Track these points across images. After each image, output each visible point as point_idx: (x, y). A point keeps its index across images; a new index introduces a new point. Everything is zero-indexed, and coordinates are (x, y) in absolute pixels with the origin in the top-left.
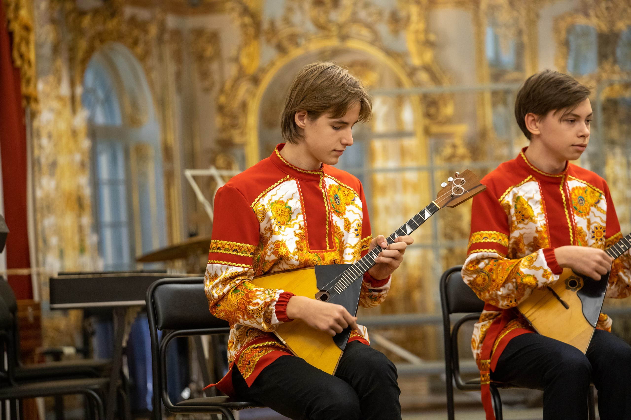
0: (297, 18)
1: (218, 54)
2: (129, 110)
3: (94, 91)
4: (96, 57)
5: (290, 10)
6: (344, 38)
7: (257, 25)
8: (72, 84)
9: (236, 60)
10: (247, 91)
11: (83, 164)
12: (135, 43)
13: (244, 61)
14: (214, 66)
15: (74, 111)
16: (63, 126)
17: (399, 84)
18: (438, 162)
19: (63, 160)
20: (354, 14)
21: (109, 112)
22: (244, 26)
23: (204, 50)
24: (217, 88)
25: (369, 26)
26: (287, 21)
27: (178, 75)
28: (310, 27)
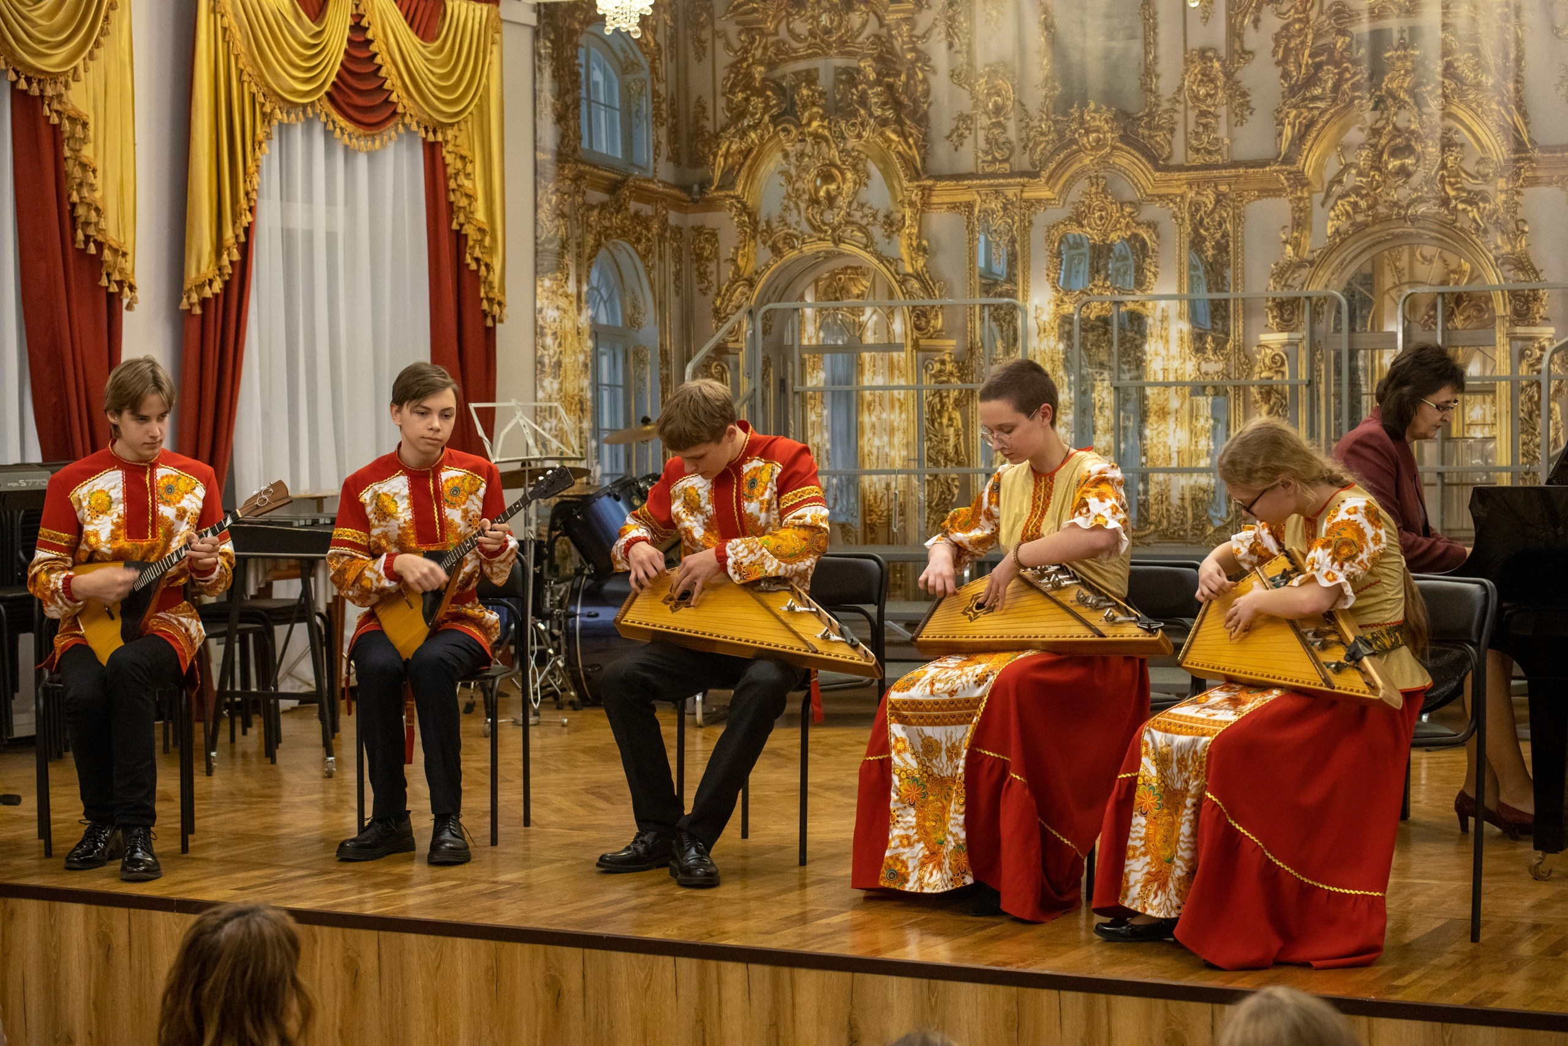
0: (792, 218)
1: (716, 254)
2: (629, 310)
3: (598, 289)
4: (603, 252)
5: (786, 208)
6: (836, 241)
7: (755, 223)
8: (579, 282)
9: (734, 261)
10: (742, 294)
11: (586, 365)
12: (638, 240)
13: (741, 262)
14: (712, 267)
15: (579, 309)
16: (568, 325)
17: (891, 294)
18: (928, 381)
19: (566, 361)
20: (849, 214)
21: (612, 313)
22: (742, 224)
23: (704, 248)
24: (714, 289)
25: (862, 228)
26: (783, 220)
27: (678, 274)
28: (805, 227)
